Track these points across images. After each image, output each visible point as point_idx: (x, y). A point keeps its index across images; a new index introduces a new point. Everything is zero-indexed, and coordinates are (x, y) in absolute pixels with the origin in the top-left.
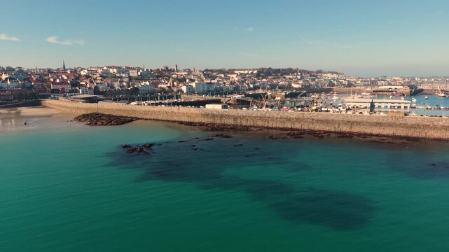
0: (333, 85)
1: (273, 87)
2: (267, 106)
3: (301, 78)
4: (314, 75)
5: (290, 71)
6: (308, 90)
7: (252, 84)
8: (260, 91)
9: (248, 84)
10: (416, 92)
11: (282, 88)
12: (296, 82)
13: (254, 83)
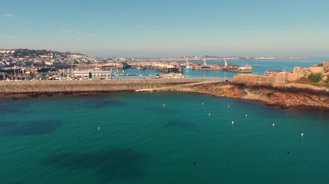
0: (78, 63)
1: (28, 64)
2: (19, 79)
3: (54, 58)
4: (64, 55)
5: (44, 52)
6: (57, 67)
7: (8, 62)
8: (15, 68)
9: (4, 62)
10: (126, 67)
11: (36, 65)
12: (49, 61)
13: (10, 61)
